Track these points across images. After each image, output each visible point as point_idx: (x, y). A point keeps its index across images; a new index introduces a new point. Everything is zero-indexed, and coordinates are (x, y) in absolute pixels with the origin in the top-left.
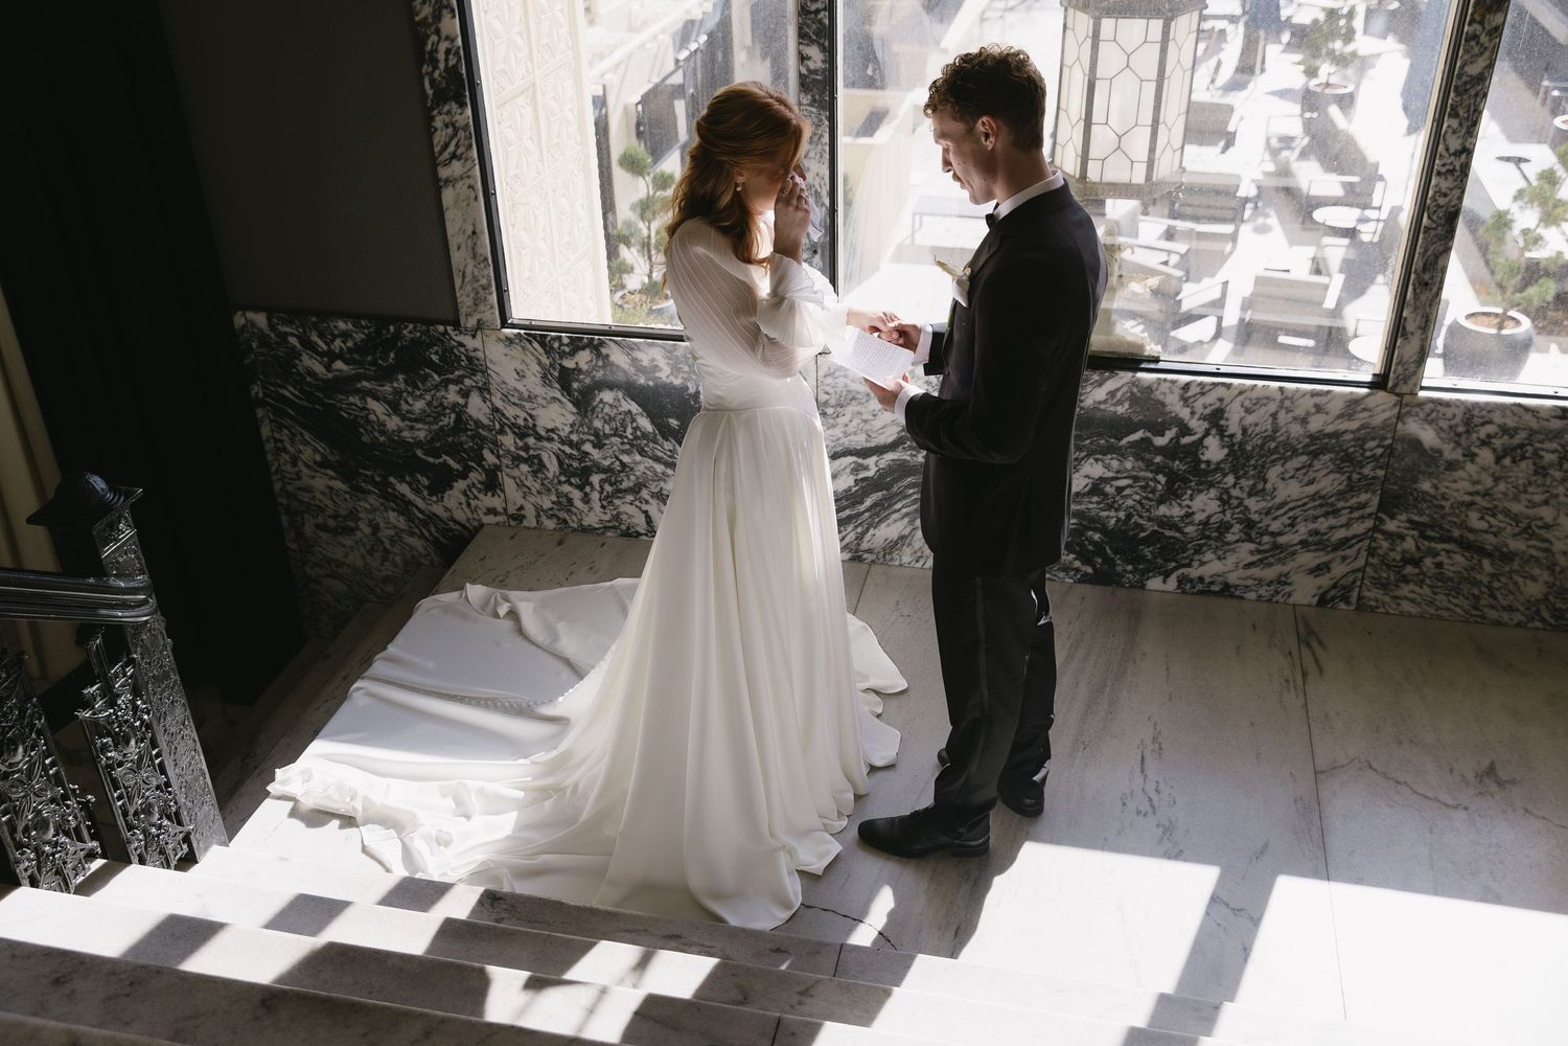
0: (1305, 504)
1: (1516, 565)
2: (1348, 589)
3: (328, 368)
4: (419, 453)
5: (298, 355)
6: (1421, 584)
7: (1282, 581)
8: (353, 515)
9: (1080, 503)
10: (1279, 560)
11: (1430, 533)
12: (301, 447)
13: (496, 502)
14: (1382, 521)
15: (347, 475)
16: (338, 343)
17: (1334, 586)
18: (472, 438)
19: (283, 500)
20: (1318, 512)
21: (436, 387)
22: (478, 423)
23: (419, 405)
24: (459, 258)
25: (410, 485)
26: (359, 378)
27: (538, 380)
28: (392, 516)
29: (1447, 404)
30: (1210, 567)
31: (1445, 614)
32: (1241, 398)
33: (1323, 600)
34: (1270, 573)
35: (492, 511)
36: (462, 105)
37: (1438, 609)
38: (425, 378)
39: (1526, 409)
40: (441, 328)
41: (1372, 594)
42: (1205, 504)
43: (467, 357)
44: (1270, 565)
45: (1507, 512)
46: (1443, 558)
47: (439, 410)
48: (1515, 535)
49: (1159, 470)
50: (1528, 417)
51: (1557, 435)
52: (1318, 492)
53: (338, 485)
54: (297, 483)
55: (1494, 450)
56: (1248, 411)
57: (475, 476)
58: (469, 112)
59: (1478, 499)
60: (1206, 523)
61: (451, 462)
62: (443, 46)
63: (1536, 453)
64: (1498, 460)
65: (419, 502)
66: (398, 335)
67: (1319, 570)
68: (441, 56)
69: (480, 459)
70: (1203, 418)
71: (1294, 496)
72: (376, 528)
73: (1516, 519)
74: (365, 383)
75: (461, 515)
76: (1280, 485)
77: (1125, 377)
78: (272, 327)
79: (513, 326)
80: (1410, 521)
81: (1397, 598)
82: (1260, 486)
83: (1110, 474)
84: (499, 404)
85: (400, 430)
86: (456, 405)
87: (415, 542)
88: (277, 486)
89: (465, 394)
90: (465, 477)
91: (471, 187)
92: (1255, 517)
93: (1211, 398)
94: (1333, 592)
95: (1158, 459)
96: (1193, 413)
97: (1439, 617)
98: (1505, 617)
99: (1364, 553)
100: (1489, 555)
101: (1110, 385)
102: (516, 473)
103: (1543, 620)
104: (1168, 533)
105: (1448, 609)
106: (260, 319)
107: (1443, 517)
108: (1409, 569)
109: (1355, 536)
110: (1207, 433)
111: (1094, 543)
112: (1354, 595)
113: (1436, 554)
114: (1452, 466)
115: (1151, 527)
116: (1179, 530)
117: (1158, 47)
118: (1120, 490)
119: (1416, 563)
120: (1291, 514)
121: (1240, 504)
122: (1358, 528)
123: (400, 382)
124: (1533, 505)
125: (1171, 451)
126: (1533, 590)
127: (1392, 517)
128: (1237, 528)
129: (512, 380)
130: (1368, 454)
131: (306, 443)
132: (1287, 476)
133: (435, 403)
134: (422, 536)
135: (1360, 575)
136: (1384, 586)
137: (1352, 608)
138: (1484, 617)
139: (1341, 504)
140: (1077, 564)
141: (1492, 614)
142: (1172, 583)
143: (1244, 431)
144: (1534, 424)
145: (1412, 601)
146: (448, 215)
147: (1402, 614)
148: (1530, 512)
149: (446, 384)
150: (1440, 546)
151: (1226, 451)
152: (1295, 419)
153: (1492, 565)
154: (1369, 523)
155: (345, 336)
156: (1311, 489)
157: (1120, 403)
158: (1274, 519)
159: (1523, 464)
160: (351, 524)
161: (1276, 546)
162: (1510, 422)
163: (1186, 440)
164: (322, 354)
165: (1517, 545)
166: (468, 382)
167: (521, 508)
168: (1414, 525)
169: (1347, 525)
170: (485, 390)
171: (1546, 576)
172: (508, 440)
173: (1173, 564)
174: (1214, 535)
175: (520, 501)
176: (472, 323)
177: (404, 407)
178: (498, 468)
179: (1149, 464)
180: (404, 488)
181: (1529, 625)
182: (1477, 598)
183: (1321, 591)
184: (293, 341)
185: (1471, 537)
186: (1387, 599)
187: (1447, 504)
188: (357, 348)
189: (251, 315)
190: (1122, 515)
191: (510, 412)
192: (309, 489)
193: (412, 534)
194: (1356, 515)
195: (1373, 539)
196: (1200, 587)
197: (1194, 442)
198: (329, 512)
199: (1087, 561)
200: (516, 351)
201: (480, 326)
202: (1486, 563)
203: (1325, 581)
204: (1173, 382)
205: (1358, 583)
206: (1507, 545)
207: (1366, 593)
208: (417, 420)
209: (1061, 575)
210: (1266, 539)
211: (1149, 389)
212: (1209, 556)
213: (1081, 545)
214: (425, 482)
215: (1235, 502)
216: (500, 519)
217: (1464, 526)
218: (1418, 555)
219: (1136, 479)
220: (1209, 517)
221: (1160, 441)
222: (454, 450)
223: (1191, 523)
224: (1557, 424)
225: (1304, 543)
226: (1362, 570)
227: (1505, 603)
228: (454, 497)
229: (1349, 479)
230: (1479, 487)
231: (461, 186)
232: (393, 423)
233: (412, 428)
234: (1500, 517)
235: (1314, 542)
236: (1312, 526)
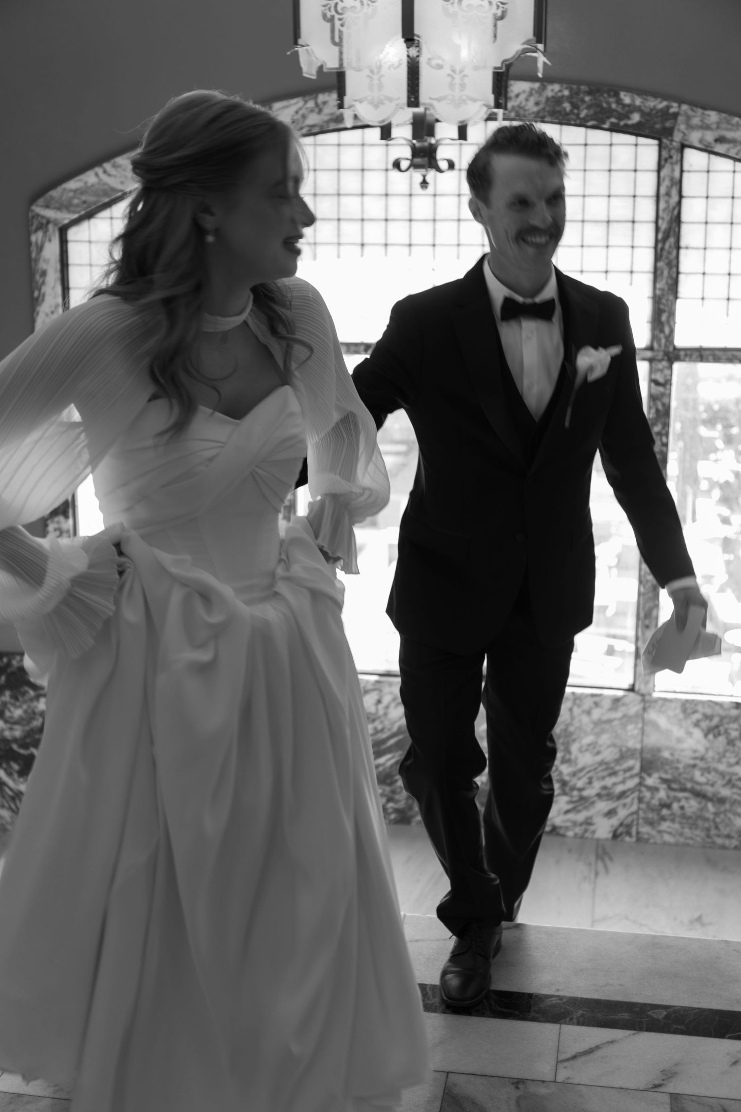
0: (595, 769)
1: (727, 806)
2: (629, 826)
4: (15, 747)
6: (673, 821)
7: (588, 822)
10: (585, 807)
11: (674, 786)
14: (642, 778)
17: (621, 825)
20: (605, 773)
21: (31, 700)
23: (18, 713)
25: (5, 770)
29: (671, 700)
31: (691, 842)
33: (615, 836)
34: (580, 817)
36: (67, 517)
37: (686, 838)
38: (24, 694)
39: (716, 703)
41: (645, 829)
44: (579, 811)
45: (716, 770)
46: (683, 803)
47: (31, 715)
48: (724, 785)
50: (717, 708)
51: (735, 719)
52: (603, 760)
55: (702, 730)
58: (71, 521)
59: (698, 762)
63: (726, 732)
64: (706, 735)
65: (10, 782)
66: (9, 664)
67: (611, 813)
71: (589, 763)
73: (722, 775)
76: (580, 756)
80: (661, 778)
81: (661, 831)
82: (567, 758)
85: (2, 732)
92: (567, 778)
94: (621, 829)
97: (688, 845)
98: (727, 842)
99: (636, 802)
100: (711, 800)
105: (692, 839)
107: (680, 774)
108: (665, 812)
109: (629, 790)
112: (634, 831)
113: (678, 800)
114: (679, 740)
119: (668, 806)
120: (589, 775)
122: (632, 783)
124: (730, 765)
127: (650, 775)
130: (630, 734)
132: (584, 749)
133: (29, 711)
135: (635, 816)
136: (651, 823)
137: (634, 839)
138: (714, 843)
139: (618, 768)
141: (719, 841)
144: (722, 712)
145: (670, 833)
147: (665, 843)
148: (731, 770)
150: (682, 795)
153: (714, 806)
154: (636, 780)
156: (599, 758)
158: (579, 779)
159: (721, 738)
161: (582, 799)
162: (709, 711)
165: (725, 792)
168: (664, 781)
169: (623, 782)
177: (7, 714)
180: (2, 773)
182: (708, 830)
183: (613, 829)
185: (698, 788)
186: (654, 833)
187: (681, 766)
194: (628, 774)
195: (640, 791)
202: (710, 805)
203: (615, 821)
205: (635, 823)
206: (719, 793)
207: (641, 829)
208: (16, 723)
210: (575, 793)
214: (16, 767)
217: (692, 780)
218: (668, 801)
224: (735, 712)
225: (599, 795)
226: (636, 813)
227: (726, 833)
229: (620, 751)
230: (697, 755)
232: (0, 725)
233: (11, 729)
234: (713, 773)
235: (606, 794)
236: (603, 783)
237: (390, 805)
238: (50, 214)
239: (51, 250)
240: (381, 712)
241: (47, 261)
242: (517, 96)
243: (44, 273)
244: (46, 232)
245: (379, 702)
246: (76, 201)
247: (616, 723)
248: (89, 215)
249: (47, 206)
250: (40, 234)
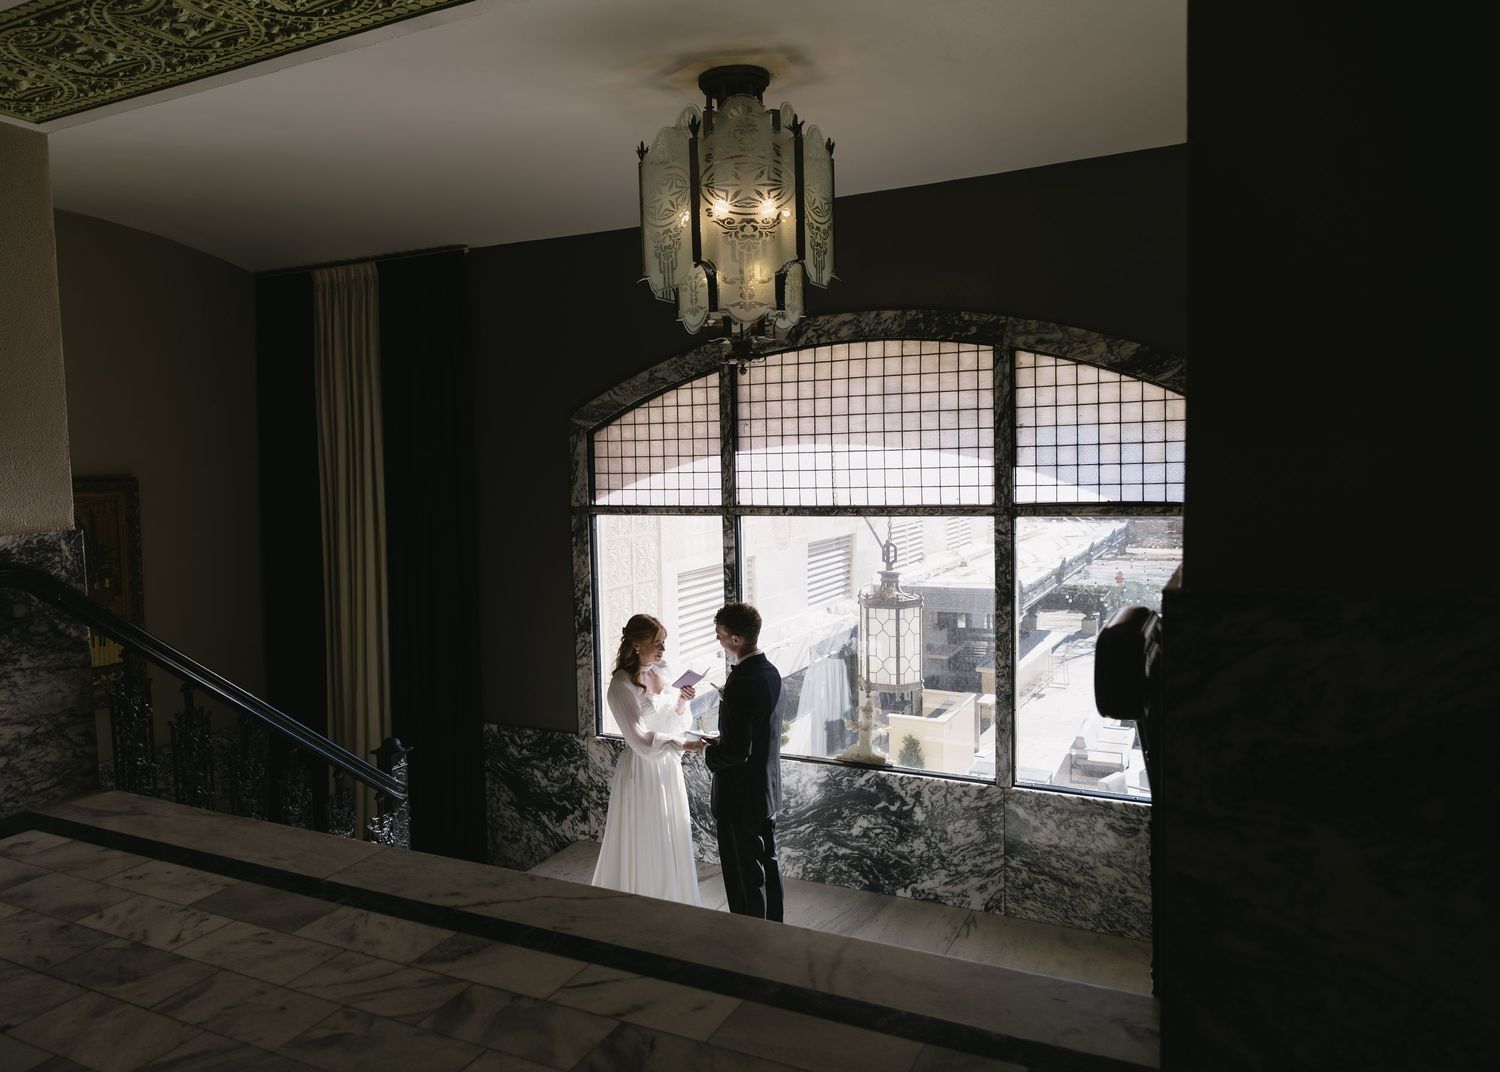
0: (967, 849)
1: (1082, 892)
2: (998, 901)
3: (519, 752)
4: (554, 799)
5: (507, 746)
6: (1035, 900)
7: (964, 894)
8: (520, 832)
9: (859, 842)
10: (960, 881)
11: (1034, 869)
12: (502, 793)
13: (584, 827)
14: (1006, 860)
15: (521, 811)
16: (526, 740)
17: (991, 899)
18: (578, 792)
19: (490, 822)
20: (976, 853)
21: (565, 765)
22: (581, 784)
23: (557, 773)
24: (581, 701)
25: (547, 816)
26: (532, 758)
27: (609, 763)
28: (538, 832)
29: (1026, 794)
30: (927, 884)
31: (1051, 920)
32: (928, 786)
33: (987, 909)
34: (958, 889)
35: (583, 833)
36: (589, 633)
37: (1048, 917)
38: (561, 760)
39: (1065, 798)
40: (570, 735)
41: (1012, 905)
42: (919, 845)
43: (581, 751)
44: (956, 884)
45: (1069, 858)
46: (1043, 885)
47: (565, 775)
48: (1077, 872)
49: (894, 824)
50: (1066, 803)
51: (1081, 815)
52: (973, 842)
53: (515, 815)
54: (498, 814)
55: (1055, 821)
56: (932, 793)
57: (578, 813)
58: (592, 635)
59: (1053, 849)
60: (921, 857)
61: (567, 805)
62: (584, 608)
64: (1058, 827)
65: (551, 826)
66: (551, 738)
67: (982, 888)
68: (583, 612)
69: (581, 803)
70: (912, 796)
71: (962, 843)
72: (529, 839)
73: (1075, 863)
74: (534, 762)
75: (569, 834)
76: (954, 836)
77: (873, 772)
78: (499, 731)
79: (602, 736)
80: (1022, 861)
81: (1024, 908)
82: (945, 836)
83: (871, 826)
84: (591, 774)
85: (546, 787)
86: (573, 774)
87: (546, 848)
88: (489, 814)
89: (577, 769)
90: (573, 813)
91: (590, 669)
92: (944, 854)
93: (914, 786)
94: (991, 903)
95: (893, 818)
96: (906, 793)
97: (1049, 924)
98: (1083, 924)
99: (1003, 880)
100: (1067, 884)
101: (866, 776)
102: (596, 812)
103: (1104, 928)
104: (904, 862)
105: (1052, 918)
106: (494, 727)
107: (1038, 859)
108: (1027, 891)
109: (996, 869)
110: (914, 805)
111: (868, 866)
112: (1002, 906)
113: (1038, 882)
114: (1036, 829)
115: (895, 858)
116: (908, 860)
117: (894, 622)
118: (877, 835)
119: (1031, 887)
120: (962, 854)
121: (936, 846)
122: (997, 864)
123: (549, 763)
125: (900, 814)
126: (1094, 907)
127: (1012, 858)
128: (937, 861)
129: (598, 764)
130: (994, 820)
131: (504, 792)
132: (957, 831)
133: (564, 773)
134: (550, 846)
135: (1002, 893)
136: (1016, 901)
137: (1003, 914)
138: (1072, 923)
139: (986, 849)
140: (861, 878)
141: (1077, 922)
142: (909, 893)
143: (932, 804)
145: (1033, 911)
146: (579, 682)
147: (1029, 919)
148: (1082, 859)
149: (570, 762)
150: (1040, 877)
151: (925, 815)
152: (955, 798)
153: (1069, 890)
154: (1002, 861)
155: (529, 737)
156: (970, 839)
157: (871, 786)
158: (954, 856)
159: (1071, 830)
160: (518, 837)
161: (958, 873)
162: (1059, 805)
163: (905, 808)
164: (518, 746)
165: (1079, 878)
166: (579, 762)
167: (597, 832)
168: (1025, 864)
169: (991, 862)
170: (586, 767)
171: (1098, 899)
172: (594, 794)
173: (908, 881)
174: (926, 863)
175: (597, 828)
176: (584, 732)
177: (550, 774)
178: (588, 809)
179: (889, 820)
180: (545, 818)
181: (1098, 931)
182: (1066, 911)
183: (985, 903)
184: (507, 738)
185: (1054, 872)
186: (1019, 909)
187: (1039, 852)
188: (533, 744)
189: (491, 726)
190: (879, 850)
191: (596, 779)
192: (502, 817)
193: (545, 844)
194: (994, 856)
195: (1006, 871)
196: (923, 896)
197: (909, 810)
198: (510, 830)
199: (866, 877)
200: (601, 748)
201: (587, 735)
202: (1066, 889)
203: (986, 896)
204: (895, 776)
205: (1003, 899)
206: (1074, 878)
207: (1008, 905)
208: (554, 782)
209: (853, 884)
210: (952, 868)
211: (884, 780)
212: (925, 877)
213: (861, 866)
214: (555, 815)
215: (934, 845)
216: (587, 837)
217: (1049, 865)
218: (1030, 882)
219: (884, 829)
220: (922, 853)
221: (893, 808)
222: (569, 798)
223: (914, 856)
224: (1081, 808)
225: (971, 871)
226: (1003, 890)
227: (1082, 915)
228: (566, 824)
229: (987, 834)
230: (1052, 843)
231: (585, 669)
232: (544, 782)
233: (552, 786)
234: (1067, 860)
235: (976, 871)
236: (974, 862)
237: (810, 865)
238: (581, 422)
239: (582, 447)
240: (801, 790)
241: (579, 455)
242: (885, 321)
243: (577, 463)
244: (578, 435)
245: (799, 781)
246: (597, 413)
247: (982, 810)
248: (608, 423)
249: (580, 418)
250: (575, 437)
